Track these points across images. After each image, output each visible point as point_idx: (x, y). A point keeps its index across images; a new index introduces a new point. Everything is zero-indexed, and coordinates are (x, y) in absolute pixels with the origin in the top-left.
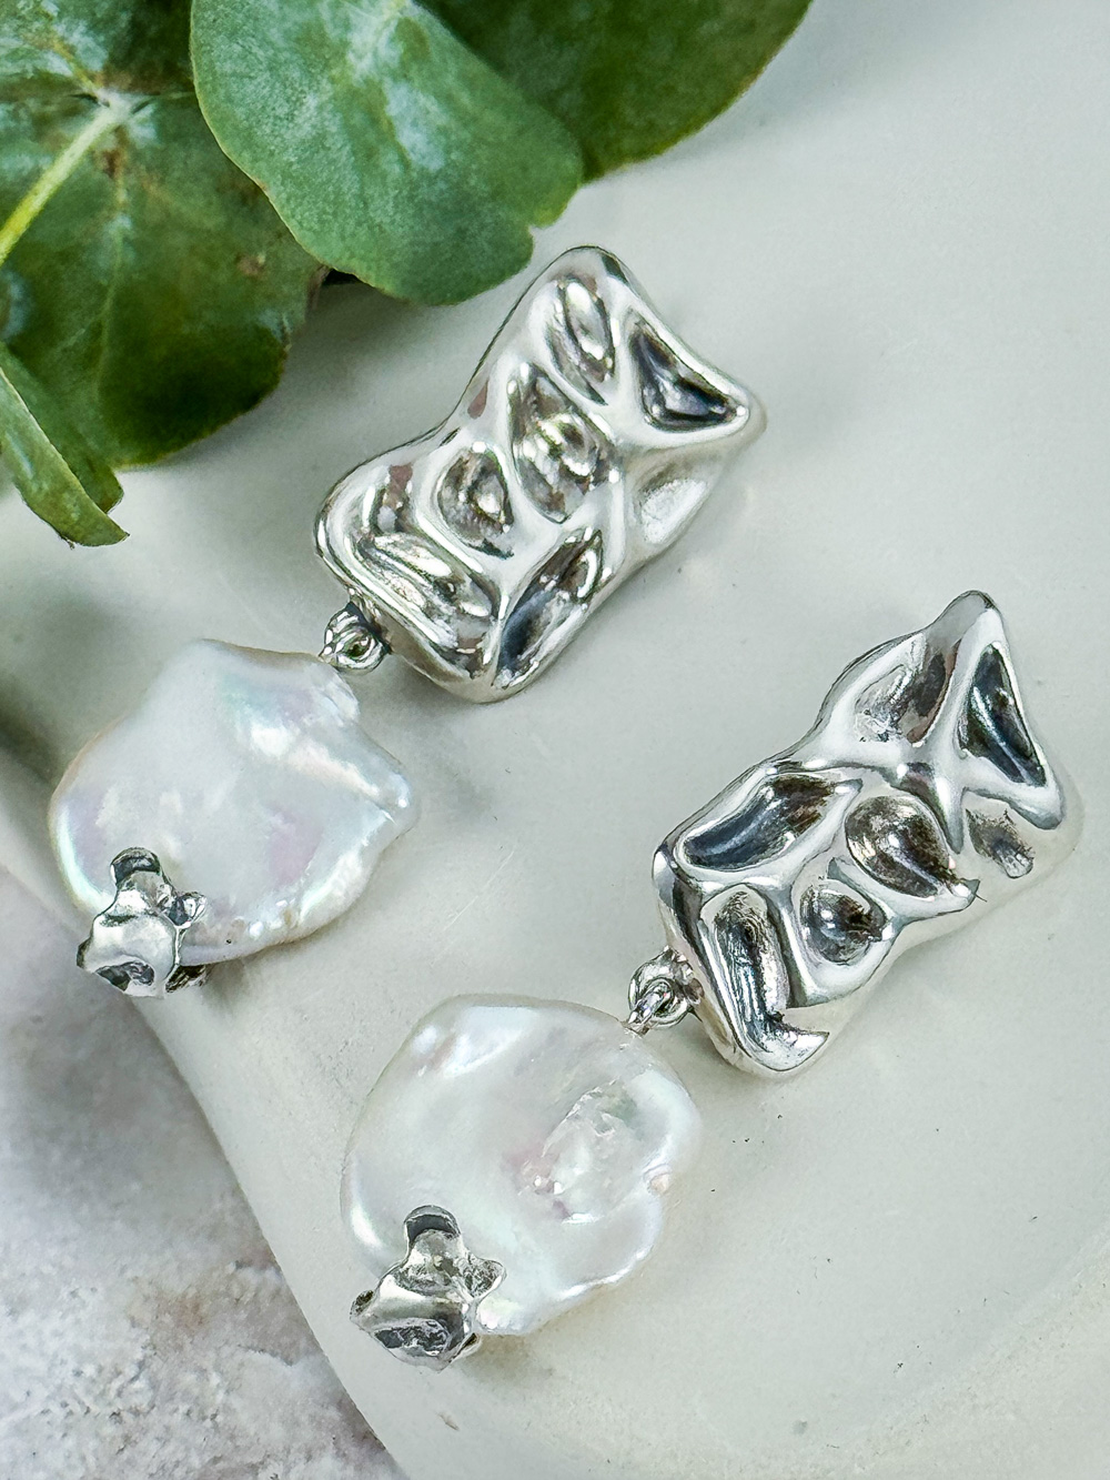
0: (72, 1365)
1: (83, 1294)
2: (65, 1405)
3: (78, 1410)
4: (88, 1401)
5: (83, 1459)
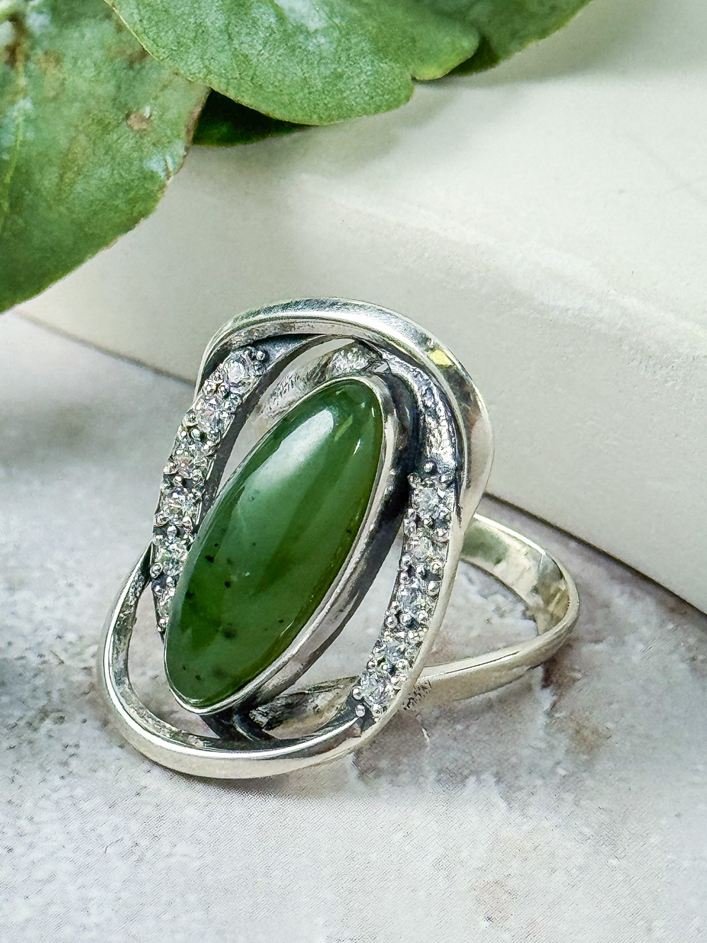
0: (55, 631)
1: (80, 586)
2: (41, 656)
3: (54, 661)
4: (63, 657)
5: (48, 693)
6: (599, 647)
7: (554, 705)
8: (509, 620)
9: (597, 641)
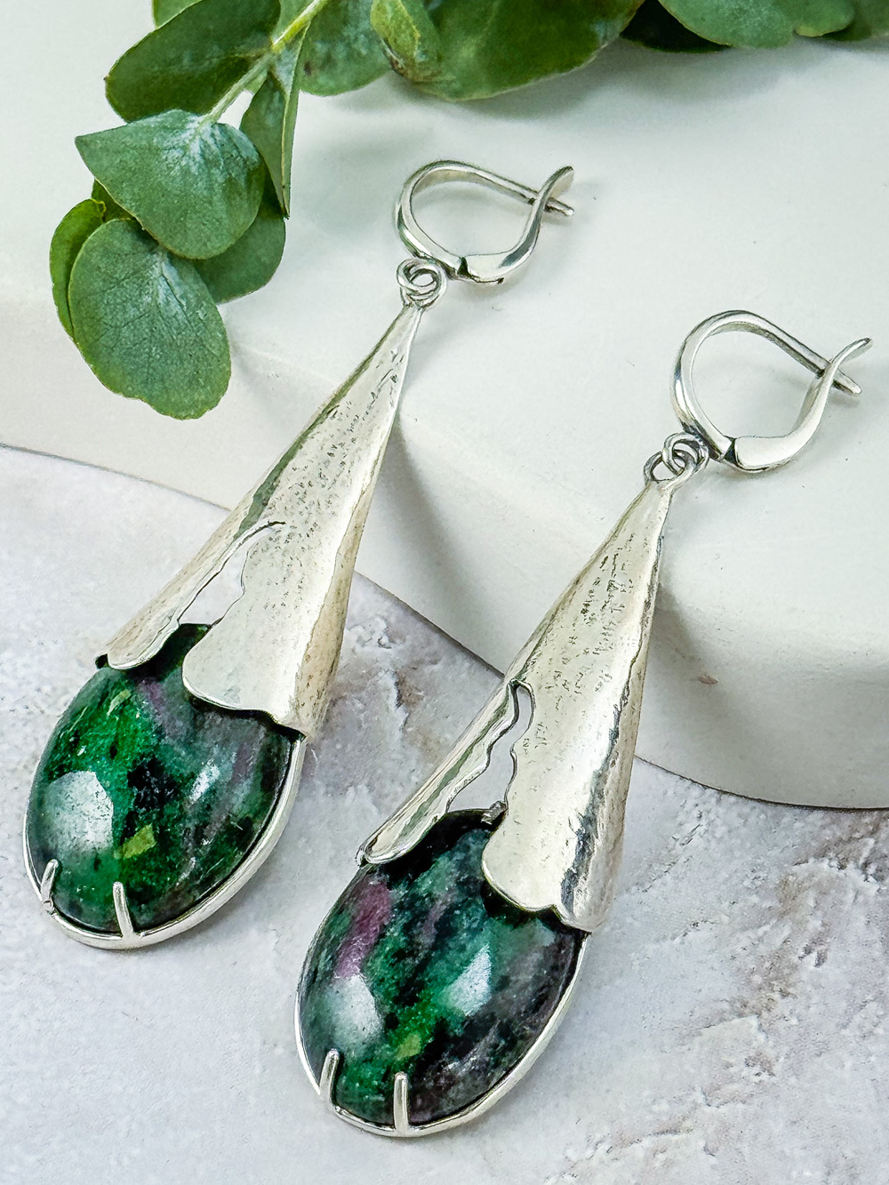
6: (436, 667)
7: (406, 722)
8: (367, 649)
9: (435, 663)
